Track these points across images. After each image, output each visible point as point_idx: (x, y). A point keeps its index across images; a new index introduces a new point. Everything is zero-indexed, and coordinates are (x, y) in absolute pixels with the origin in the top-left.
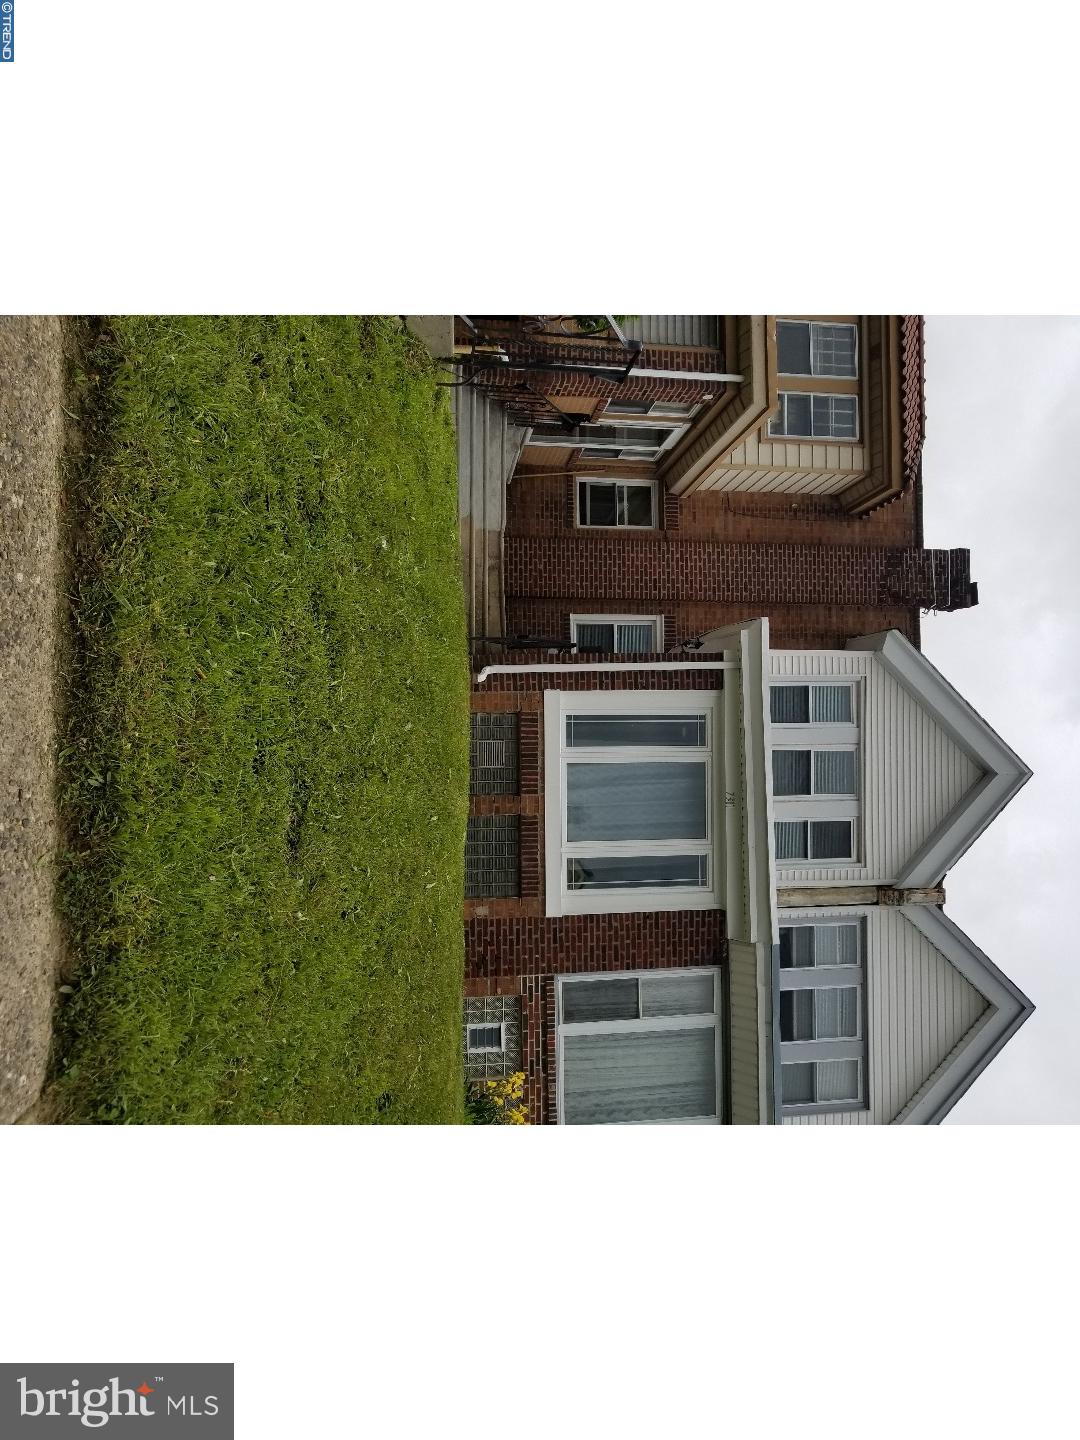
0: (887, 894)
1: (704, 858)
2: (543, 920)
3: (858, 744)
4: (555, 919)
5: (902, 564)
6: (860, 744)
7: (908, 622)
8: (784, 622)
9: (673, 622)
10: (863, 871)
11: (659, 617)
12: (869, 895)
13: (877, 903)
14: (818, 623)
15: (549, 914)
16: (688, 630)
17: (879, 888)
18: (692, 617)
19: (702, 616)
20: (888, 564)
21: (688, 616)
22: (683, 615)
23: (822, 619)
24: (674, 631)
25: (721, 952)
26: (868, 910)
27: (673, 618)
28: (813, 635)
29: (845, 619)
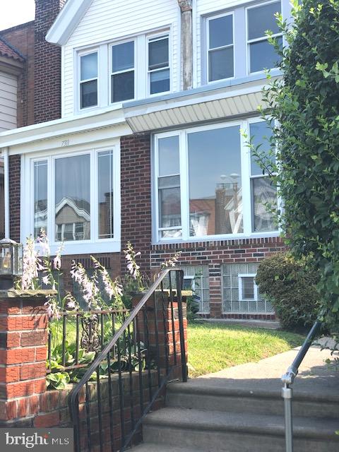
2: (123, 254)
3: (108, 44)
4: (123, 246)
13: (191, 11)
25: (142, 136)
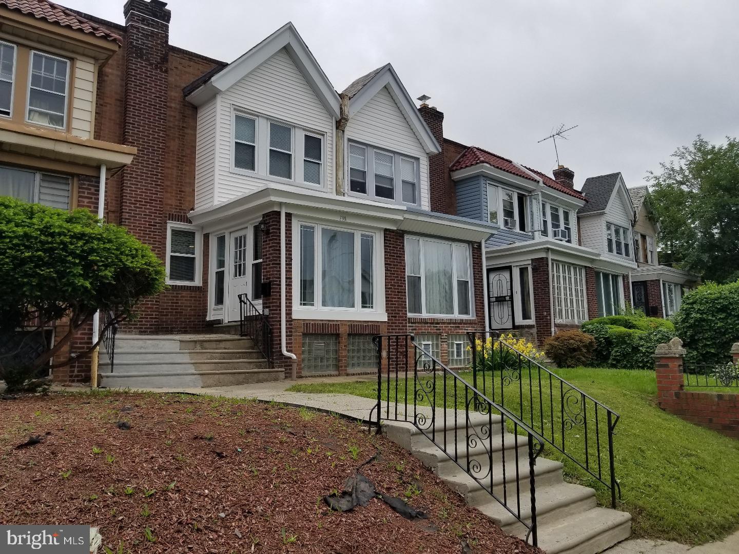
0: (340, 124)
1: (362, 235)
2: (388, 323)
3: (267, 119)
4: (388, 317)
5: (141, 49)
6: (268, 118)
7: (175, 55)
8: (174, 140)
9: (173, 214)
10: (328, 134)
11: (168, 225)
12: (340, 134)
13: (343, 131)
14: (175, 117)
15: (386, 320)
16: (178, 206)
17: (337, 128)
18: (169, 202)
19: (169, 195)
20: (141, 58)
21: (169, 205)
22: (168, 208)
23: (172, 113)
24: (178, 215)
25: (400, 233)
26: (346, 137)
27: (170, 214)
28: (184, 122)
29: (173, 98)
